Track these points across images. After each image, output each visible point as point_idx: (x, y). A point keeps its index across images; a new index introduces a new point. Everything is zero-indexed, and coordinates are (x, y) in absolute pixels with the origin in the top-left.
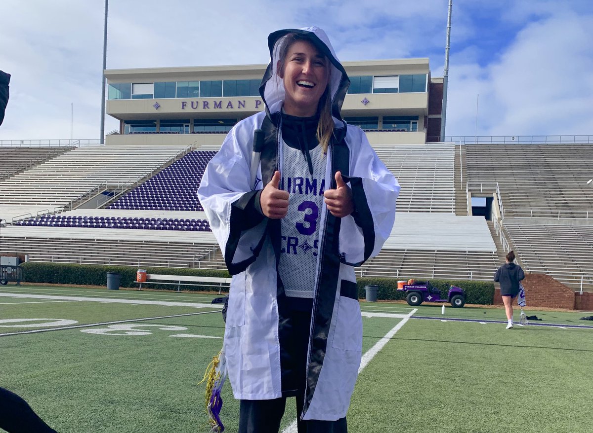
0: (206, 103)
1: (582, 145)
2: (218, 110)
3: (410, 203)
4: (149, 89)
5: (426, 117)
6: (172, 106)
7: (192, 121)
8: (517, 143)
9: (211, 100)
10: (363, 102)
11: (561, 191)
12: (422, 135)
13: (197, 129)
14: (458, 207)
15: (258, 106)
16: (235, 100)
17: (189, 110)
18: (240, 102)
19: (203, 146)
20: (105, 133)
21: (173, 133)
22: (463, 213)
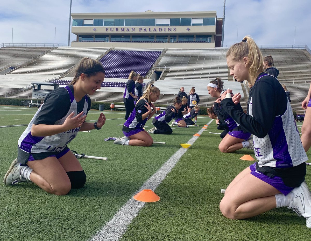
0: (117, 29)
1: (284, 49)
2: (122, 32)
3: (209, 75)
4: (91, 22)
5: (215, 36)
6: (101, 30)
7: (110, 36)
9: (119, 28)
10: (187, 29)
12: (213, 44)
13: (112, 39)
14: (229, 77)
15: (141, 30)
16: (130, 28)
17: (109, 31)
18: (132, 29)
19: (116, 48)
20: (70, 41)
21: (101, 41)
22: (231, 80)
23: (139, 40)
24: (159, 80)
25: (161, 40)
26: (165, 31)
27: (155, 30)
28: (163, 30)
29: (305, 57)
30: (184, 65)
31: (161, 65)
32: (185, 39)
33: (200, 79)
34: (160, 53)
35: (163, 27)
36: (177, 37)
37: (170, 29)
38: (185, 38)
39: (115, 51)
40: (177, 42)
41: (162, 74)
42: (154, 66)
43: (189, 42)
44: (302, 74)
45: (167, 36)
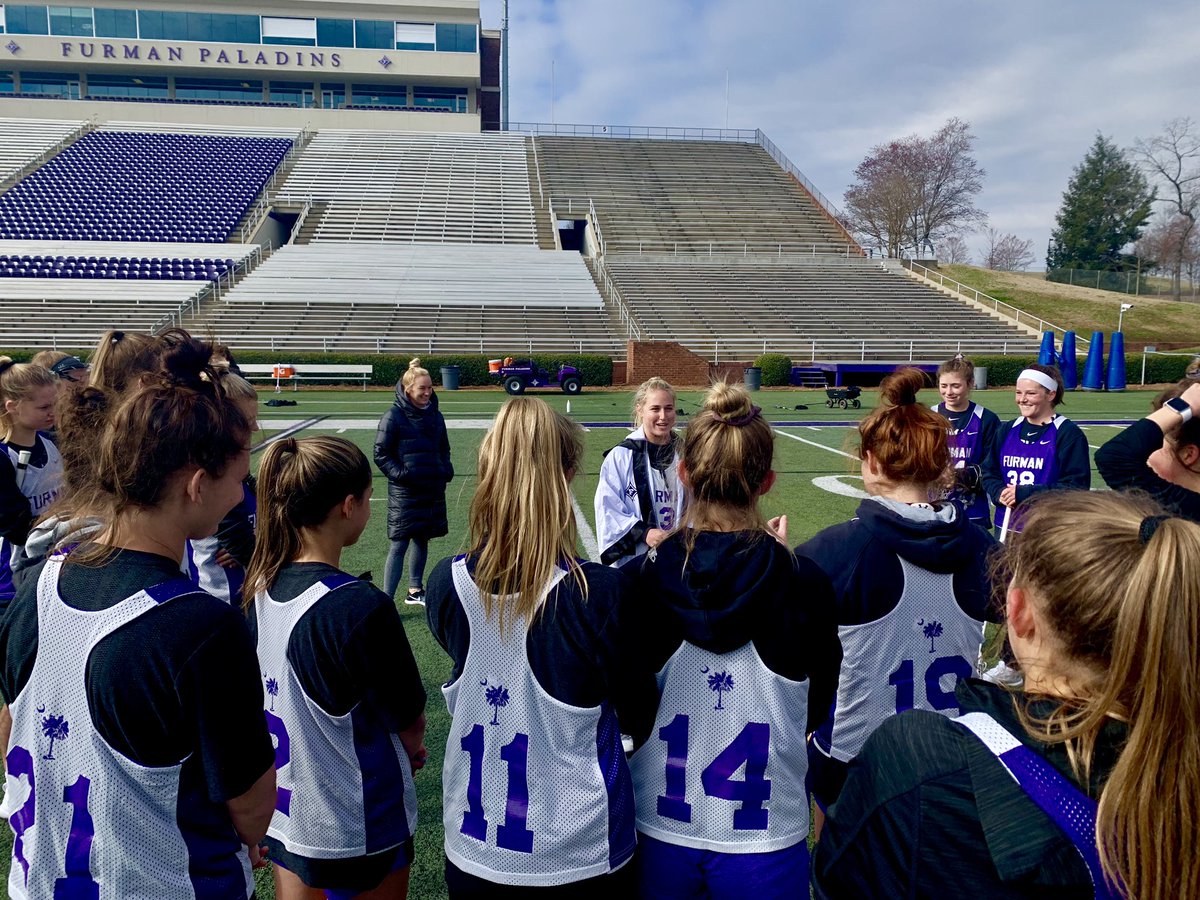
0: (109, 49)
2: (132, 61)
5: (478, 91)
7: (83, 77)
8: (609, 136)
9: (117, 43)
10: (381, 62)
11: (674, 212)
12: (475, 119)
13: (94, 90)
14: (540, 235)
15: (206, 58)
16: (163, 45)
17: (76, 57)
18: (171, 50)
19: (110, 123)
21: (49, 97)
22: (550, 245)
23: (202, 94)
24: (289, 246)
25: (290, 97)
26: (300, 64)
27: (261, 57)
28: (294, 59)
29: (758, 167)
30: (382, 191)
31: (293, 190)
32: (376, 98)
33: (442, 243)
34: (290, 144)
35: (291, 51)
36: (348, 91)
37: (319, 57)
38: (374, 95)
39: (106, 133)
40: (349, 107)
41: (299, 223)
42: (266, 193)
43: (391, 108)
44: (762, 222)
45: (310, 86)
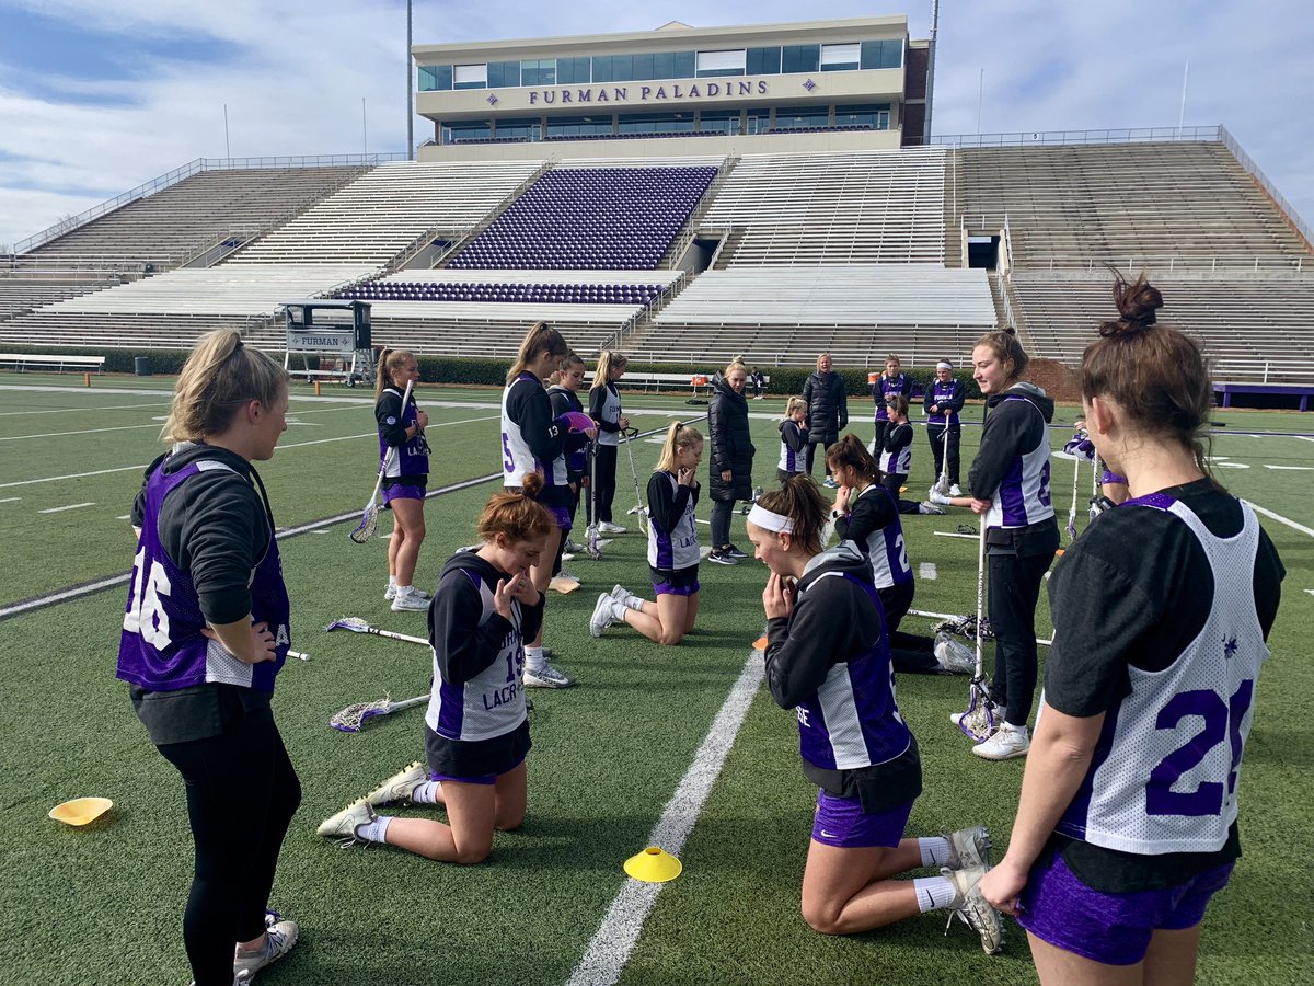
0: (567, 94)
1: (1141, 144)
2: (585, 104)
3: (880, 249)
4: (480, 74)
5: (901, 105)
6: (514, 99)
8: (1040, 144)
9: (574, 89)
10: (805, 85)
11: (1100, 225)
12: (896, 135)
13: (552, 132)
14: (948, 253)
15: (646, 96)
16: (611, 87)
17: (541, 104)
18: (618, 91)
19: (565, 160)
20: (415, 143)
21: (516, 140)
22: (955, 263)
23: (641, 128)
24: (709, 272)
25: (717, 125)
26: (729, 94)
27: (694, 90)
28: (724, 89)
29: (1215, 170)
30: (796, 215)
31: (714, 218)
32: (799, 119)
33: (849, 264)
34: (714, 172)
35: (721, 82)
36: (772, 115)
37: (747, 86)
38: (797, 116)
39: (560, 171)
40: (772, 131)
41: (719, 249)
42: (692, 222)
43: (813, 130)
44: (1204, 232)
45: (737, 113)
